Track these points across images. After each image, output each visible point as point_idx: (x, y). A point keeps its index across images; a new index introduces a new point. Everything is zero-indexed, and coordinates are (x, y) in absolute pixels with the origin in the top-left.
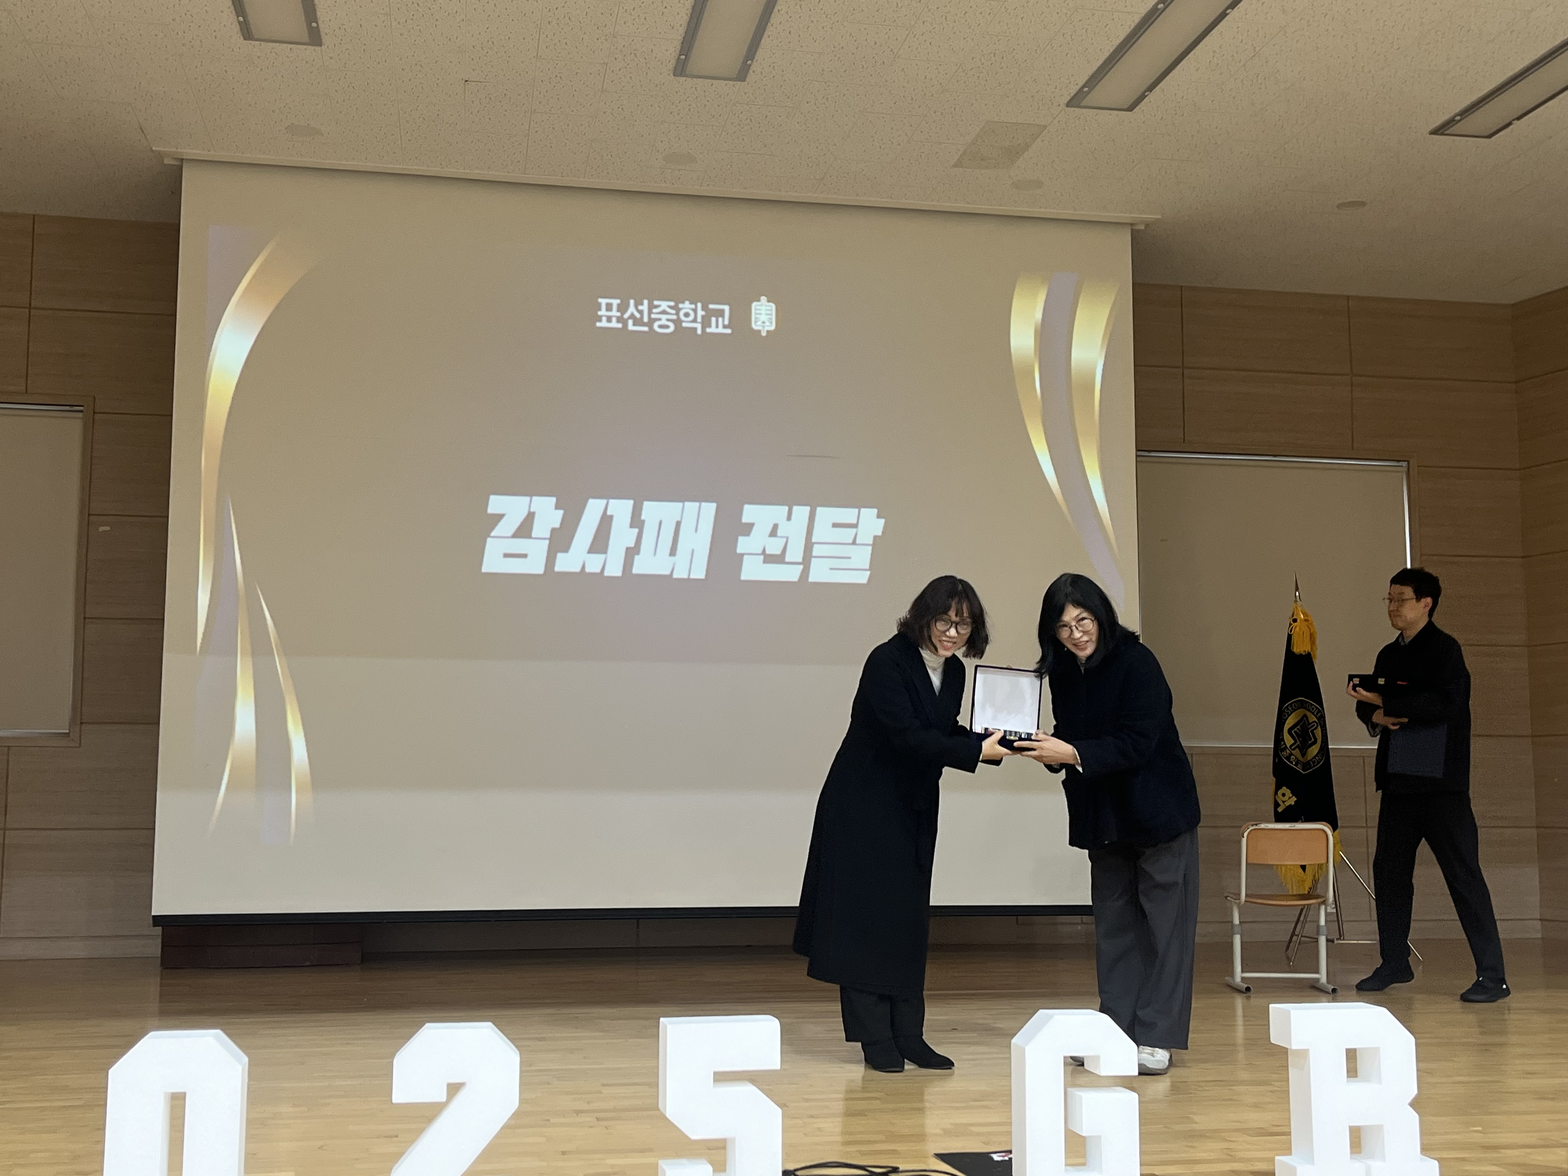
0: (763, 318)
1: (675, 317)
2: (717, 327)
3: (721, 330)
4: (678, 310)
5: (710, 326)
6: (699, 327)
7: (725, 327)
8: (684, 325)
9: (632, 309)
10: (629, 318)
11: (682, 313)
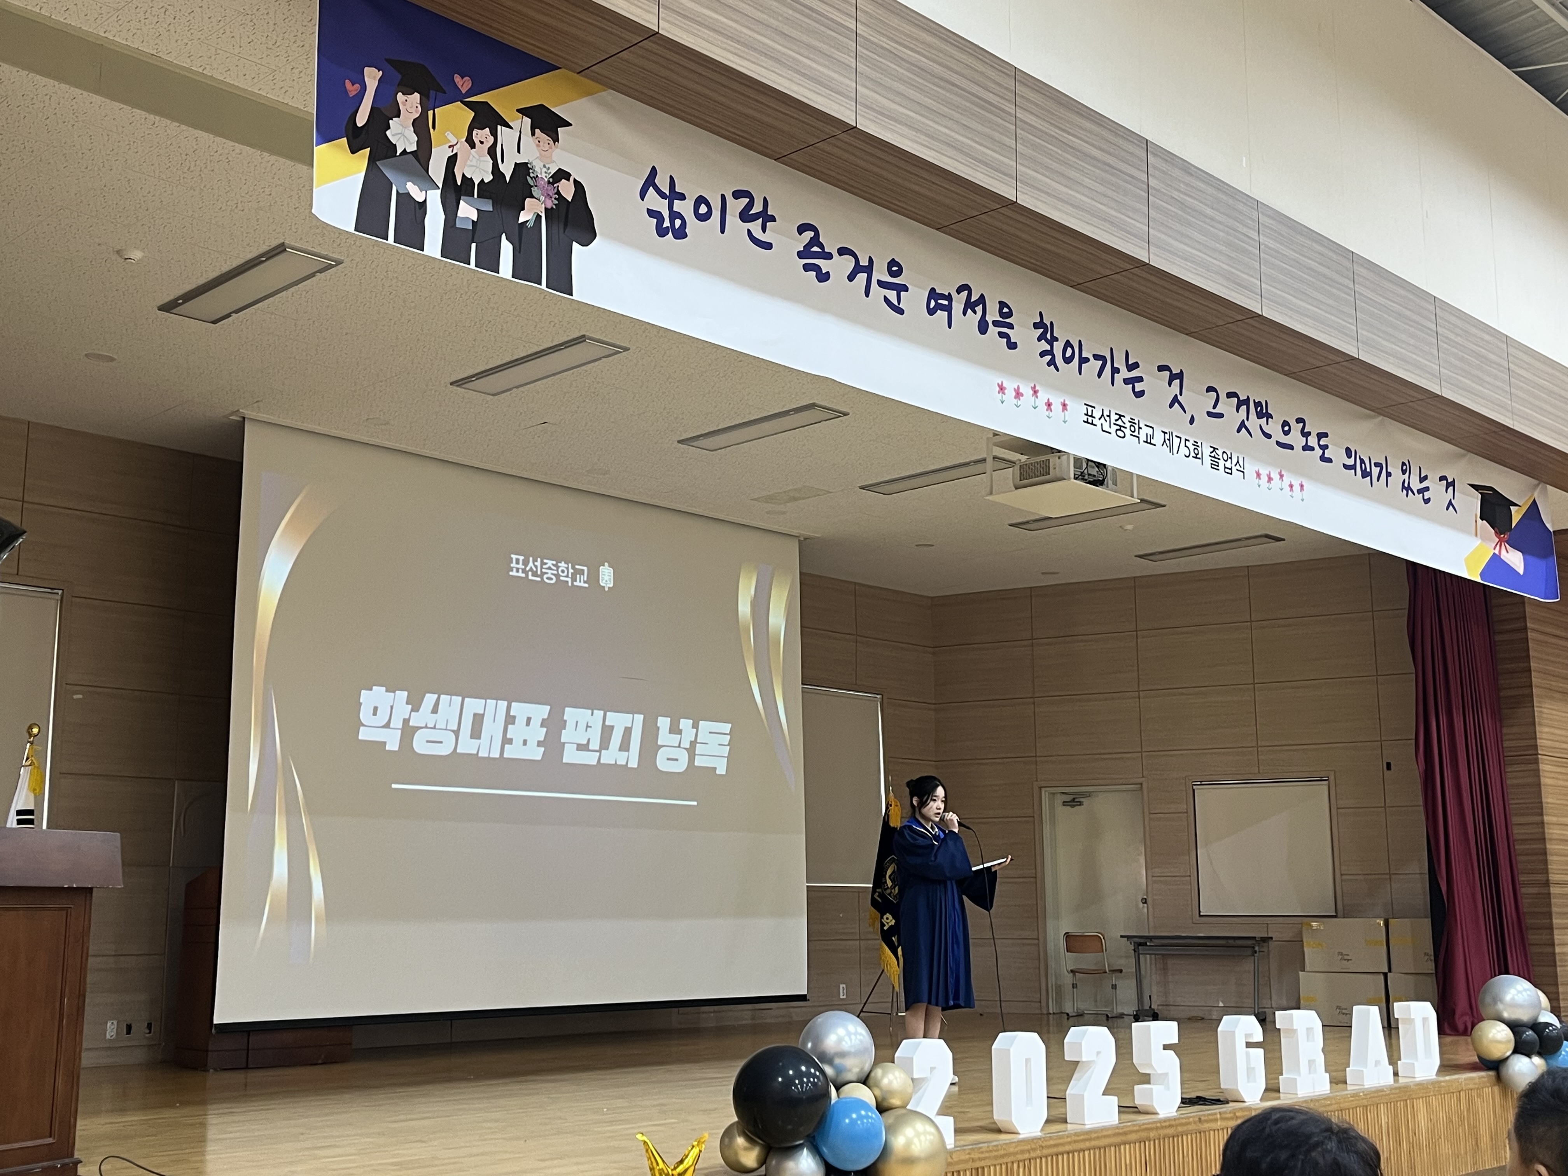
0: (606, 578)
1: (555, 572)
2: (580, 581)
3: (582, 584)
4: (558, 567)
5: (576, 581)
6: (569, 580)
7: (585, 582)
8: (562, 578)
9: (531, 564)
10: (529, 571)
11: (560, 570)
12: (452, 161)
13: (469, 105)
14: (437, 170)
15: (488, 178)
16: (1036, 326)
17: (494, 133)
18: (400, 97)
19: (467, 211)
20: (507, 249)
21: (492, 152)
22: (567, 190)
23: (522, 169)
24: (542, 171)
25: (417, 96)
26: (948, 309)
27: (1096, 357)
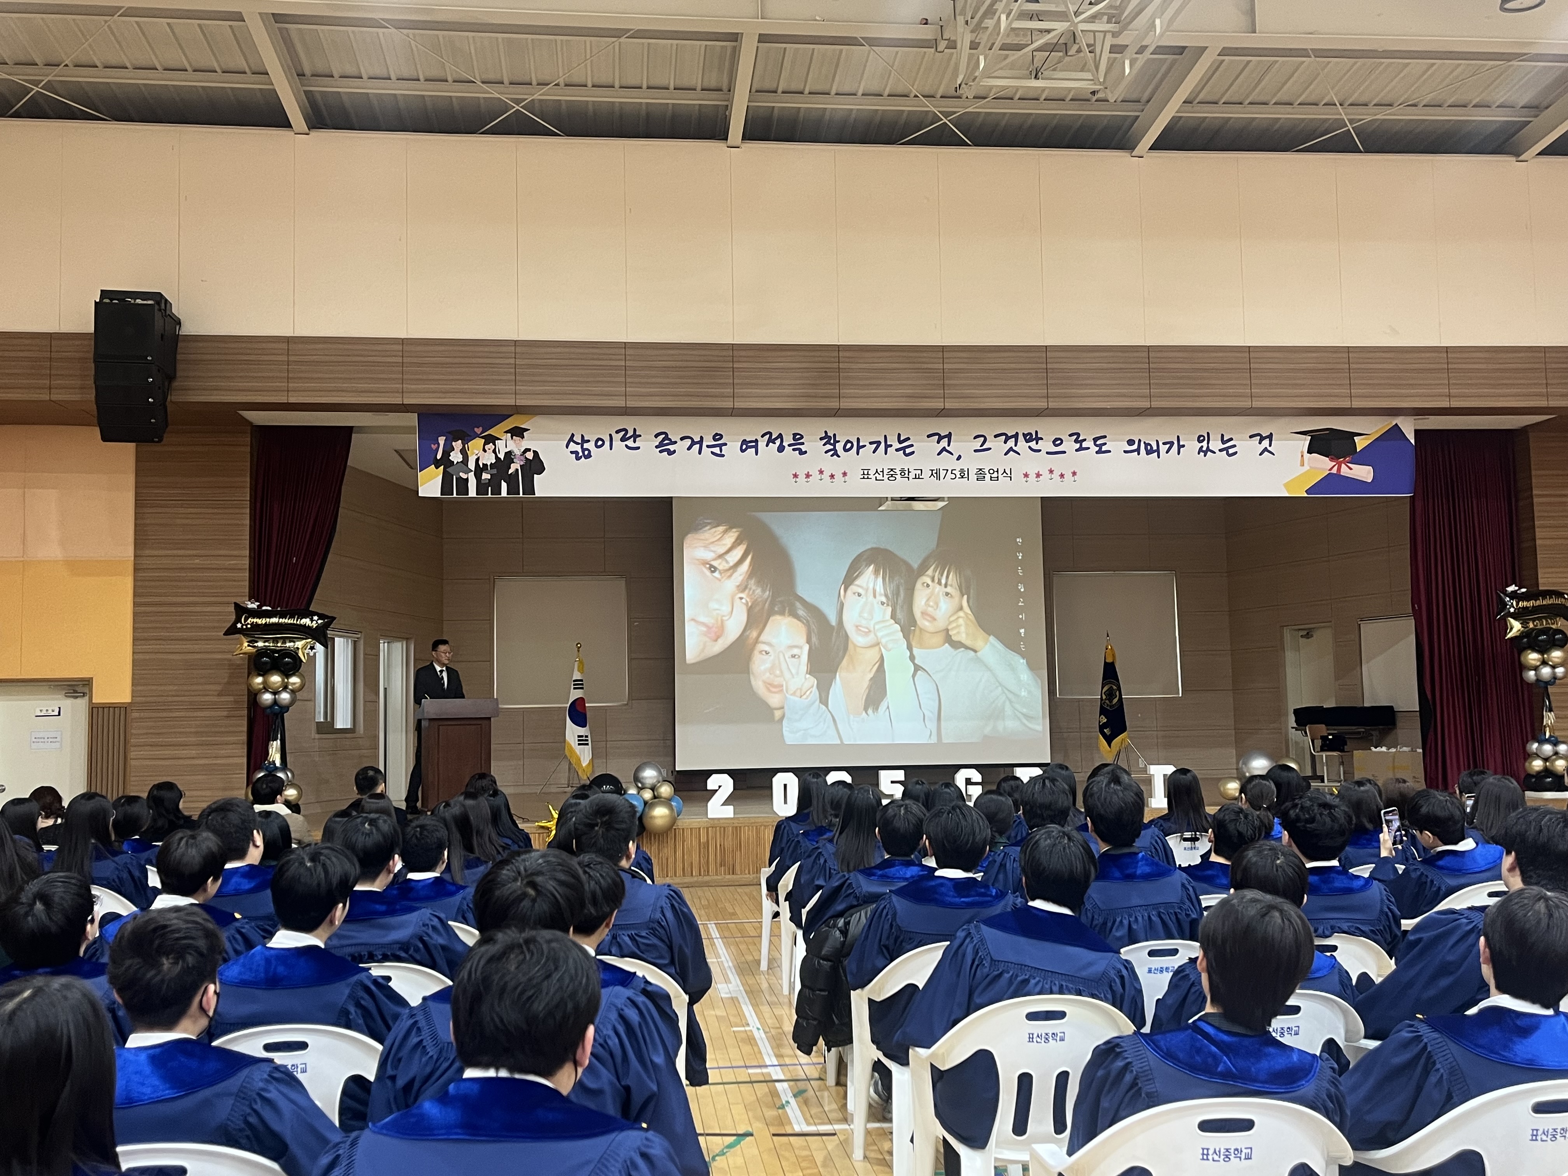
12: (477, 460)
13: (482, 437)
14: (472, 465)
15: (494, 461)
16: (821, 439)
17: (495, 444)
18: (454, 444)
19: (486, 476)
20: (504, 485)
21: (494, 451)
22: (530, 456)
23: (509, 454)
24: (517, 452)
25: (460, 441)
26: (756, 447)
27: (871, 443)
